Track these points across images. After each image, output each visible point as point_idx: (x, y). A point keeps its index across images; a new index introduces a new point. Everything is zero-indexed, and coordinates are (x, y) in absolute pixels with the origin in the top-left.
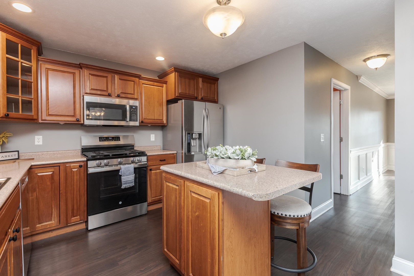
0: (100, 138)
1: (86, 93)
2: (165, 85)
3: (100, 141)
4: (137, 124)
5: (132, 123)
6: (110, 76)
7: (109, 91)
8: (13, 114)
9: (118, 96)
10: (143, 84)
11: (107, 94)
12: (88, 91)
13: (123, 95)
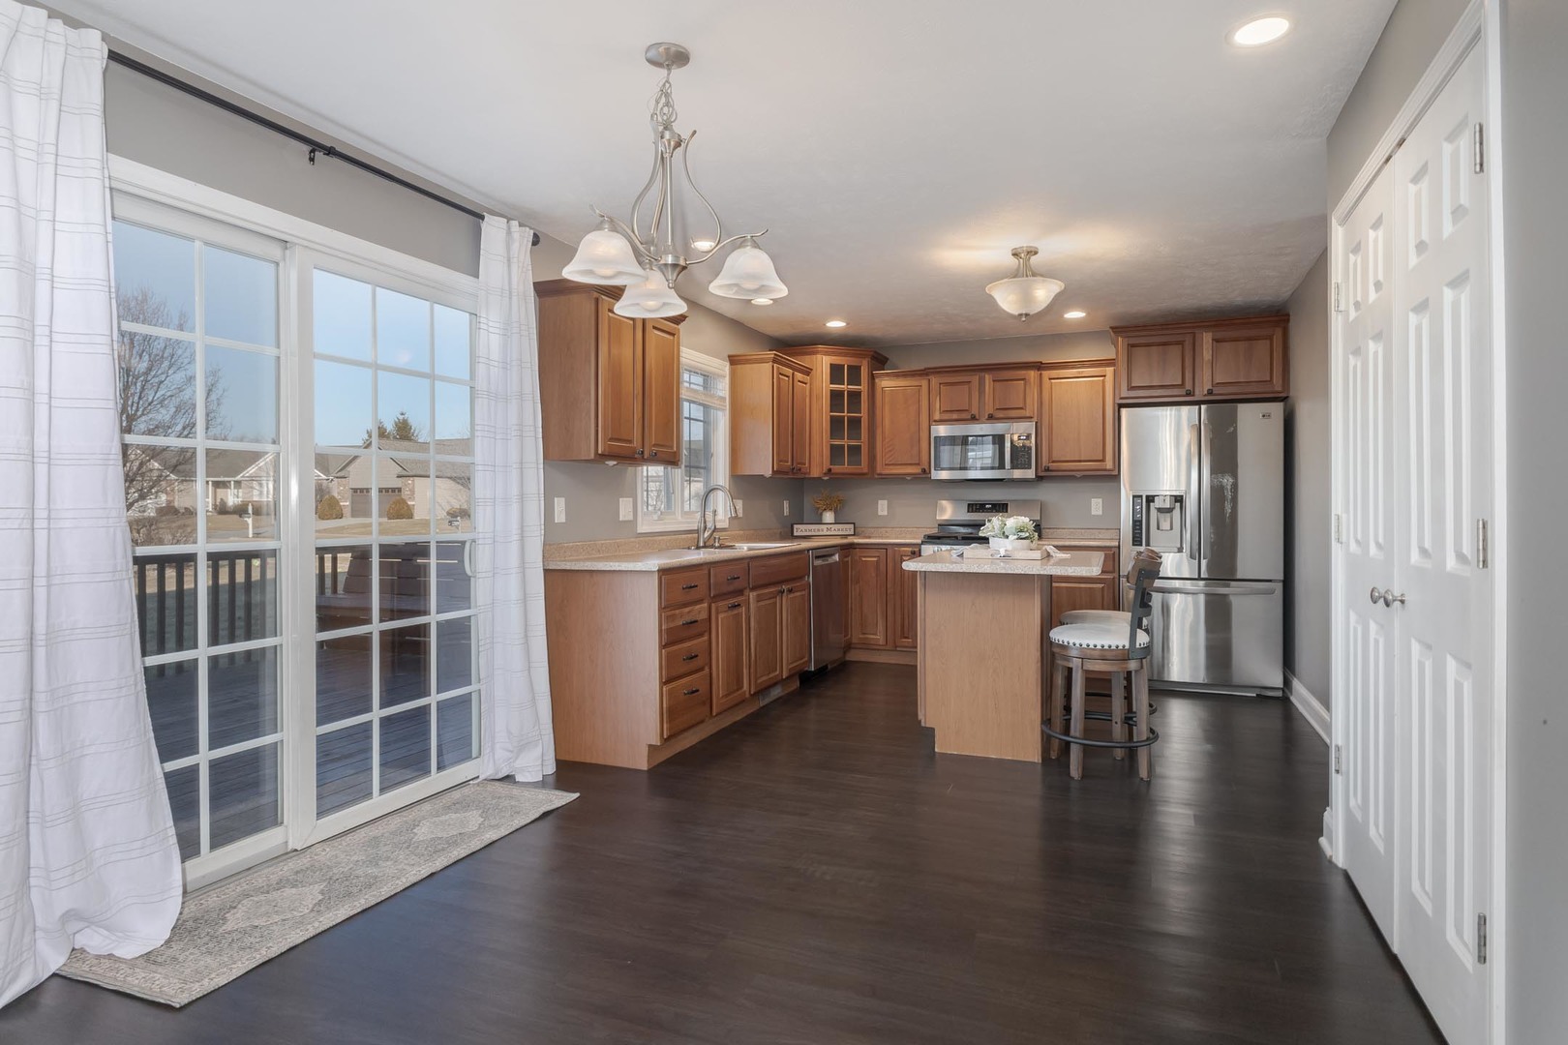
0: (969, 505)
1: (935, 421)
2: (1109, 371)
3: (968, 511)
4: (1030, 474)
5: (1018, 474)
6: (975, 379)
7: (975, 411)
8: (836, 468)
9: (991, 418)
10: (1050, 379)
11: (969, 417)
12: (937, 416)
13: (1000, 414)
